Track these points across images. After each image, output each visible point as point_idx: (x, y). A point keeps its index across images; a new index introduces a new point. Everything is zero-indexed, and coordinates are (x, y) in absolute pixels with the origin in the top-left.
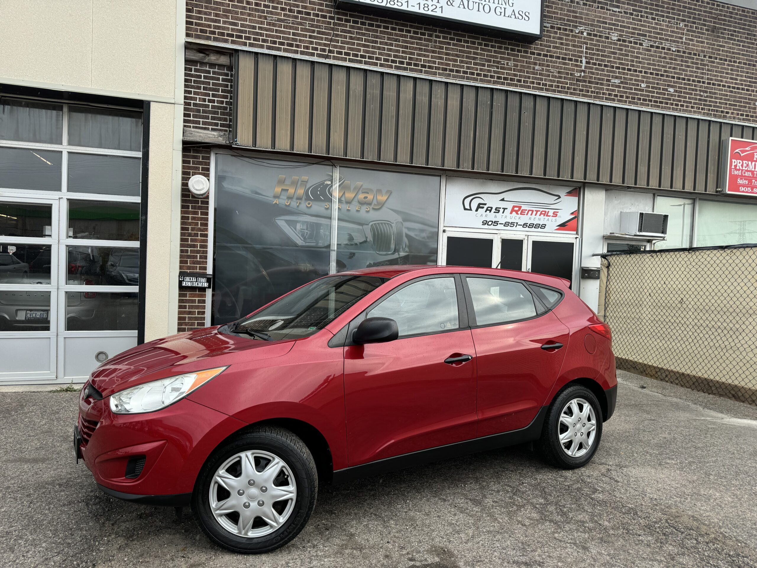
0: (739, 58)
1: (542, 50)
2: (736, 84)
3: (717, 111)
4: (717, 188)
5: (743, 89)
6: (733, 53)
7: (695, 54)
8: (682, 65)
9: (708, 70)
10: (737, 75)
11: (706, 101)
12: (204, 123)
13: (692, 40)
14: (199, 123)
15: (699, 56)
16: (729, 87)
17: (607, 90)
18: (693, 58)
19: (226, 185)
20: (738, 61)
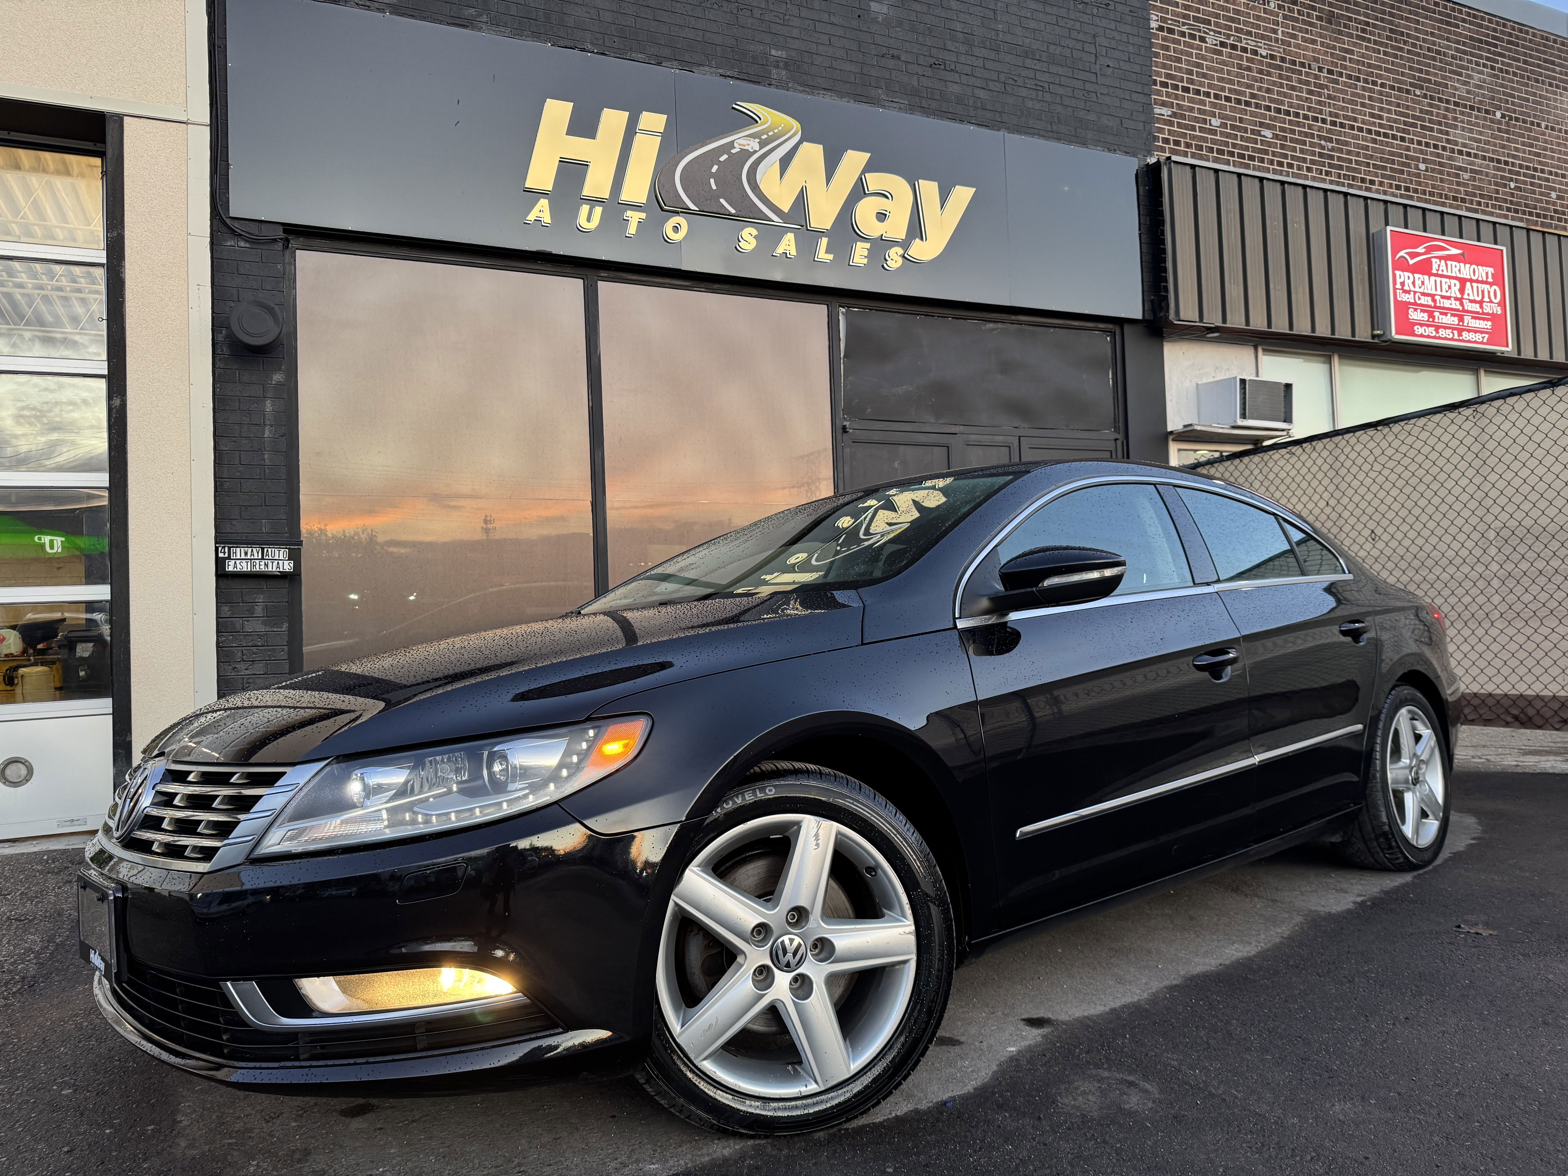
0: (1380, 76)
2: (1381, 126)
3: (1354, 179)
4: (1373, 329)
5: (1394, 137)
6: (1370, 66)
7: (1303, 65)
8: (1281, 85)
9: (1329, 97)
10: (1381, 109)
11: (1331, 157)
13: (1294, 37)
15: (1310, 68)
16: (1369, 131)
18: (1300, 73)
20: (1379, 82)
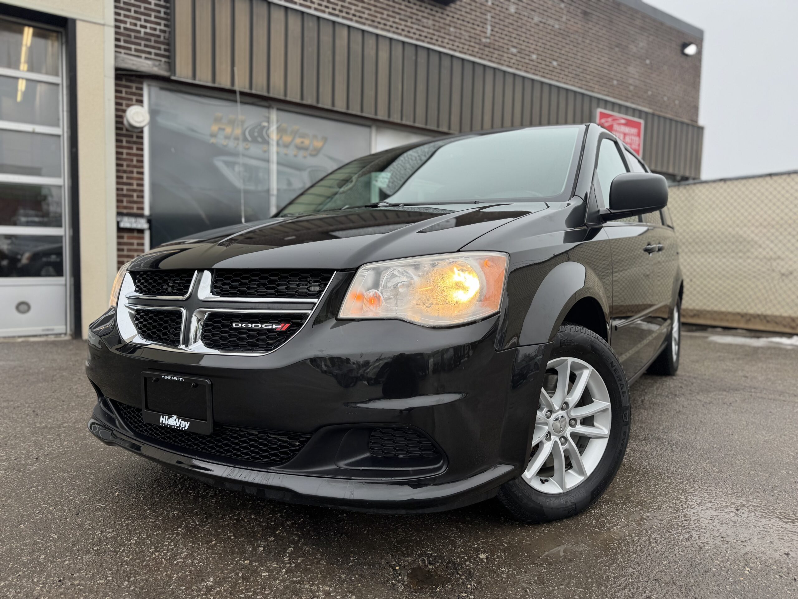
0: (602, 41)
1: (456, 13)
3: (587, 86)
6: (600, 36)
8: (562, 42)
9: (582, 49)
10: (602, 56)
11: (579, 76)
12: (136, 50)
13: (569, 20)
14: (130, 49)
17: (508, 57)
19: (161, 120)
20: (602, 43)
